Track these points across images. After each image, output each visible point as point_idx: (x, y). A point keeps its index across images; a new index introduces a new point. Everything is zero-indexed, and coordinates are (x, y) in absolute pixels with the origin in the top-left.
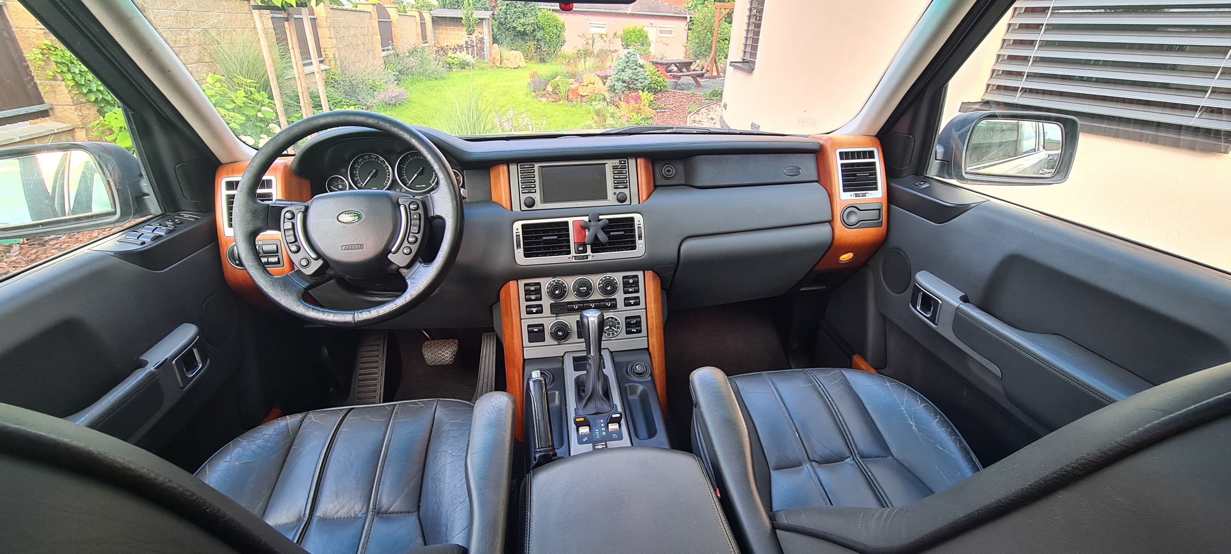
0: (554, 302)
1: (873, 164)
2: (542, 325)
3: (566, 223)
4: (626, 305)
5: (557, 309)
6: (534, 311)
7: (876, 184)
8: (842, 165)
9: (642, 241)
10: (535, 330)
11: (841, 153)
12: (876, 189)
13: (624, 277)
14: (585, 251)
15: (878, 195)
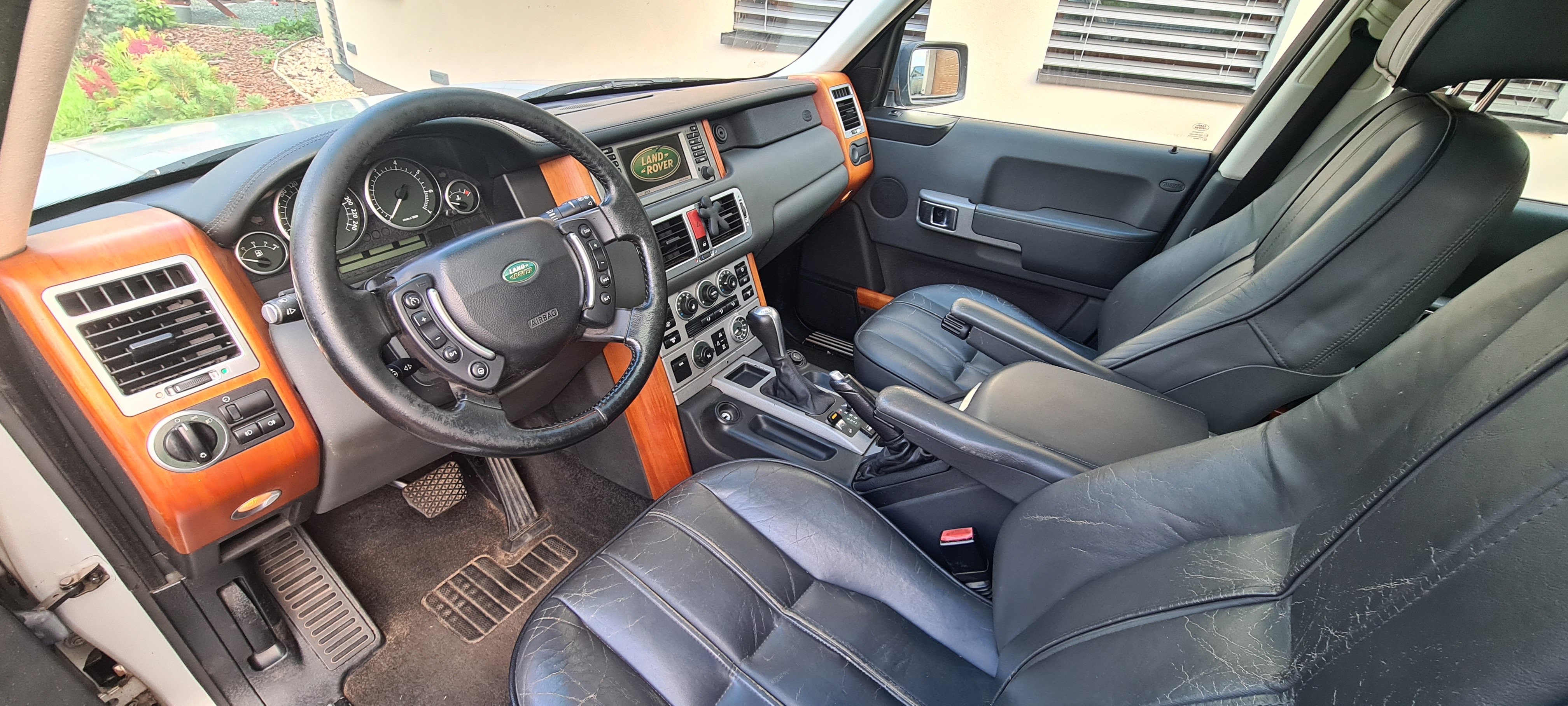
0: (687, 322)
1: (851, 100)
2: (684, 355)
3: (680, 217)
4: (746, 298)
5: (695, 328)
6: (674, 342)
7: (858, 119)
8: (838, 103)
9: (747, 220)
10: (680, 365)
11: (834, 92)
12: (859, 124)
13: (736, 267)
14: (707, 247)
15: (861, 130)
